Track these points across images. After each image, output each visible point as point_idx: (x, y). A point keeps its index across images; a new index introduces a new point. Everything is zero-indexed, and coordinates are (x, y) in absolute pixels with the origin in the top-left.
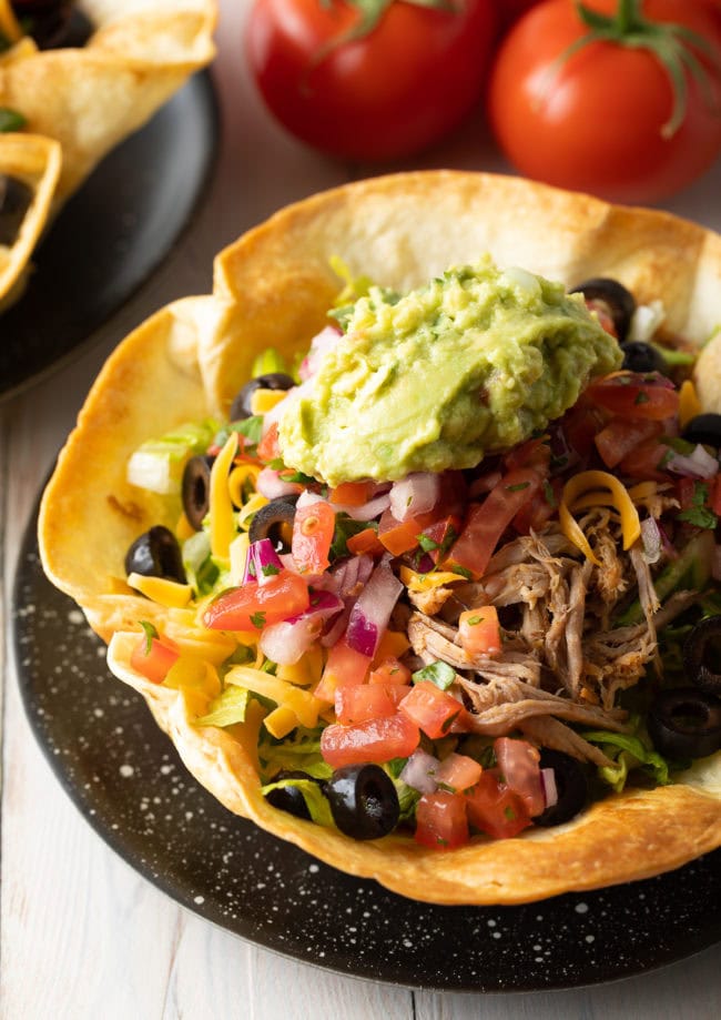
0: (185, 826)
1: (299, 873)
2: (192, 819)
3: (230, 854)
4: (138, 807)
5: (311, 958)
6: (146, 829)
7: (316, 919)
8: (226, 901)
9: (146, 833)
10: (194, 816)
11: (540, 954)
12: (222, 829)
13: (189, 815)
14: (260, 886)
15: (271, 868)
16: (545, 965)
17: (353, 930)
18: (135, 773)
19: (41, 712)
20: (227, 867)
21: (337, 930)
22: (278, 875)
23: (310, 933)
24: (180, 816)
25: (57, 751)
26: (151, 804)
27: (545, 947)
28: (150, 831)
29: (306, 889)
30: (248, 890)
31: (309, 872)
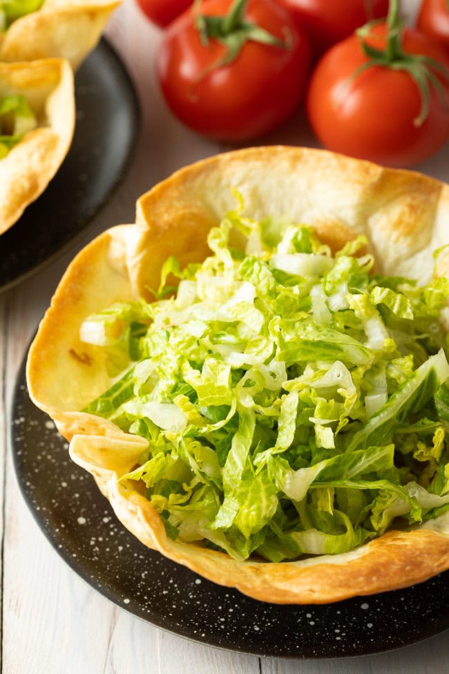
0: (118, 555)
1: (189, 585)
2: (122, 551)
3: (146, 572)
4: (89, 543)
5: (197, 637)
6: (93, 557)
7: (200, 613)
8: (143, 601)
9: (93, 559)
10: (124, 549)
11: (339, 635)
12: (141, 557)
13: (121, 548)
14: (165, 592)
15: (171, 581)
16: (342, 642)
17: (223, 620)
18: (87, 522)
19: (28, 484)
20: (144, 580)
21: (213, 619)
22: (176, 586)
23: (196, 621)
24: (115, 548)
25: (38, 509)
26: (97, 541)
27: (342, 630)
28: (96, 558)
29: (193, 594)
30: (157, 595)
31: (195, 584)
